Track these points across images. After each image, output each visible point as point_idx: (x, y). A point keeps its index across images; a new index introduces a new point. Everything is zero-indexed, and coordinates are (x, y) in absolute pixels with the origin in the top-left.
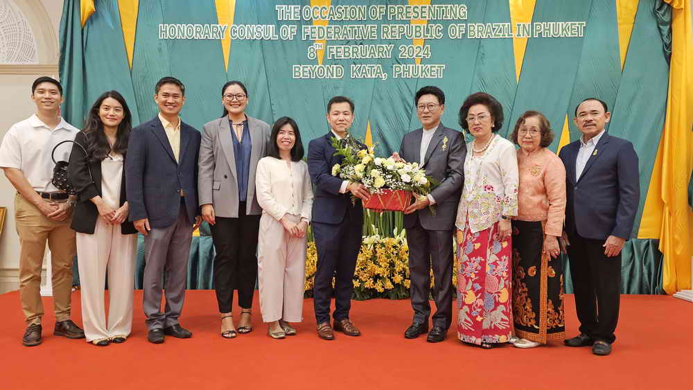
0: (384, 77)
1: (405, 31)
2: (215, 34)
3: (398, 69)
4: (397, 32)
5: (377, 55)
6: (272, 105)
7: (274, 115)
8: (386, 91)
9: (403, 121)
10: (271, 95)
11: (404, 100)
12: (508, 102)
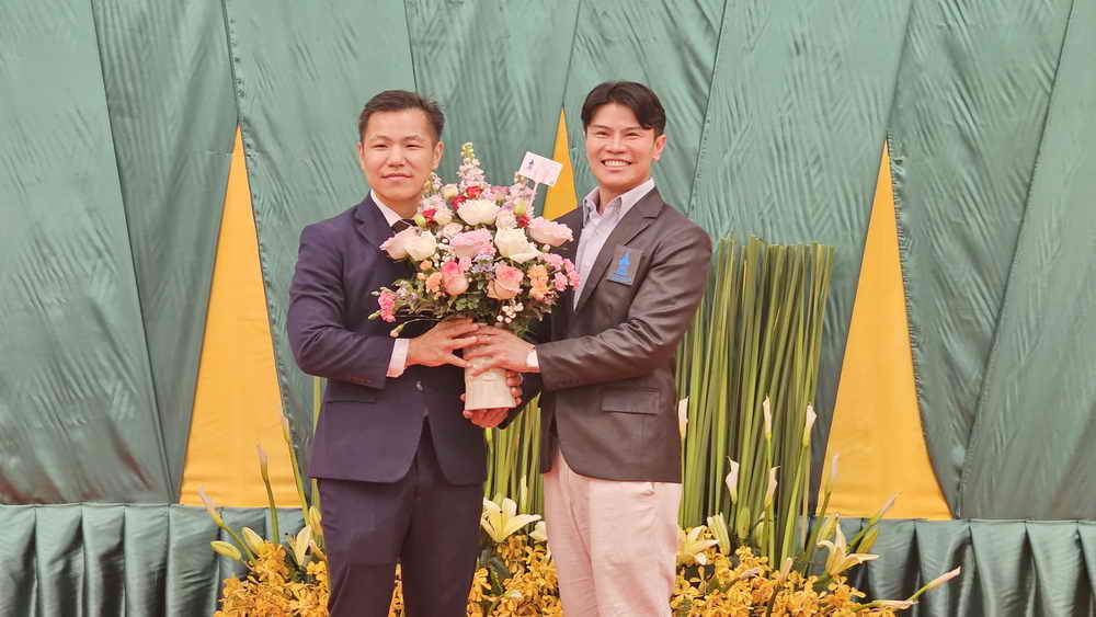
6: (235, 63)
7: (242, 95)
8: (622, 16)
9: (680, 118)
10: (232, 26)
11: (682, 45)
12: (1040, 54)
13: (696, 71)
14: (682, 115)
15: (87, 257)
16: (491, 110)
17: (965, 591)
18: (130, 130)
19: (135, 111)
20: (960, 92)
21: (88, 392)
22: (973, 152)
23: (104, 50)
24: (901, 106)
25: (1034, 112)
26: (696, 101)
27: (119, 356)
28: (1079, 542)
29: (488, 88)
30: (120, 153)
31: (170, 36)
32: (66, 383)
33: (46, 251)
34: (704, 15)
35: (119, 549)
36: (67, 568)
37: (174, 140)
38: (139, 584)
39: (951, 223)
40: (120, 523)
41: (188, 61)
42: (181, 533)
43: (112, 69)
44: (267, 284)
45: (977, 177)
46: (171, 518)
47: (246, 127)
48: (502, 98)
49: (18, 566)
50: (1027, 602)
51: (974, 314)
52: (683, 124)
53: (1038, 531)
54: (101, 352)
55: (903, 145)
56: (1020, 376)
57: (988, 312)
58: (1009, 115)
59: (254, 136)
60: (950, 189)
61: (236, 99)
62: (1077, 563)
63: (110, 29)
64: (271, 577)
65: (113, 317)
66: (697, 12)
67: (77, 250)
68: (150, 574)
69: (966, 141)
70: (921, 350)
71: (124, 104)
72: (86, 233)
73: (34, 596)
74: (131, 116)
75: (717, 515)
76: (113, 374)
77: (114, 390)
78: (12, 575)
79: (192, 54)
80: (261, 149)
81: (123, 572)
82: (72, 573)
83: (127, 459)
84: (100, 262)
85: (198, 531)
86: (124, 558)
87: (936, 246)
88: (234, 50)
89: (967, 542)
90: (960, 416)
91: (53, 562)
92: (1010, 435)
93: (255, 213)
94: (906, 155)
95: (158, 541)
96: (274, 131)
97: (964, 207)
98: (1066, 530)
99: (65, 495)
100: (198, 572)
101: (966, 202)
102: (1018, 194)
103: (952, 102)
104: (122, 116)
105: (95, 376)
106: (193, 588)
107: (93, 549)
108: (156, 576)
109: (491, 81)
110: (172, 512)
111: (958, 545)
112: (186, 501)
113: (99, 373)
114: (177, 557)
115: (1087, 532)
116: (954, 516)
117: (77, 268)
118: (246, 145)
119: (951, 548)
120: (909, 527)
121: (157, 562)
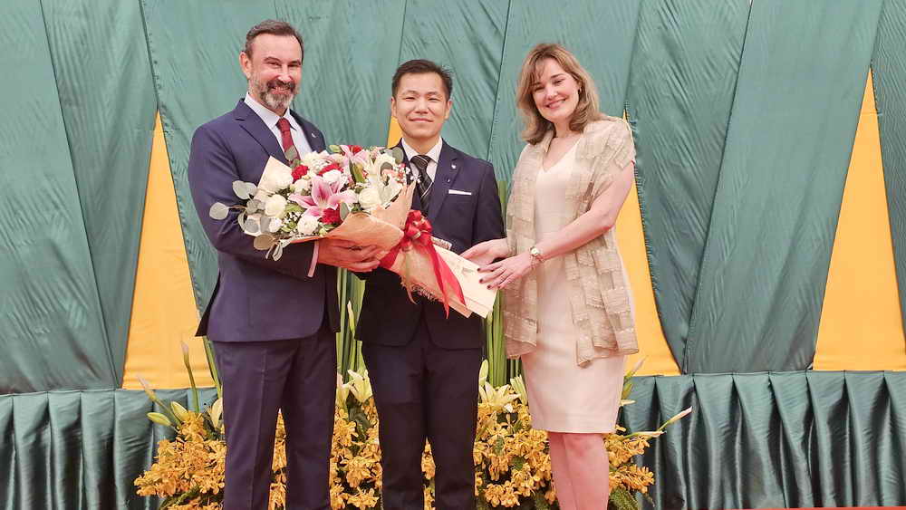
6: (154, 66)
7: (160, 88)
8: (435, 25)
9: (478, 97)
10: (151, 38)
11: (478, 45)
12: (729, 44)
13: (489, 64)
14: (480, 94)
15: (47, 209)
16: (344, 95)
17: (692, 425)
18: (76, 115)
19: (80, 102)
20: (675, 73)
21: (50, 308)
22: (685, 114)
23: (55, 57)
24: (634, 84)
25: (727, 84)
26: (489, 84)
27: (74, 281)
28: (771, 387)
29: (341, 79)
30: (70, 131)
31: (104, 47)
32: (34, 302)
33: (16, 206)
34: (493, 23)
35: (77, 424)
37: (110, 122)
38: (93, 449)
39: (672, 164)
40: (77, 405)
41: (119, 65)
42: (122, 410)
43: (62, 71)
44: (184, 225)
45: (688, 131)
46: (116, 400)
47: (163, 110)
48: (351, 86)
50: (736, 431)
51: (691, 229)
52: (480, 101)
53: (740, 380)
54: (59, 281)
55: (637, 112)
56: (724, 273)
57: (700, 227)
58: (709, 88)
59: (171, 118)
60: (670, 141)
61: (156, 91)
62: (770, 401)
63: (60, 43)
64: (194, 438)
65: (69, 253)
66: (489, 22)
67: (40, 205)
68: (101, 441)
69: (680, 106)
70: (655, 256)
71: (72, 98)
72: (45, 191)
73: (13, 462)
74: (77, 104)
75: (517, 378)
76: (69, 295)
77: (70, 306)
79: (121, 59)
80: (178, 129)
81: (81, 441)
82: (43, 443)
83: (82, 357)
84: (57, 214)
85: (135, 409)
86: (82, 431)
87: (662, 182)
88: (152, 55)
89: (693, 390)
90: (683, 300)
91: (27, 436)
92: (719, 314)
93: (173, 174)
94: (639, 119)
95: (108, 415)
96: (185, 113)
97: (680, 153)
98: (761, 380)
99: (35, 386)
100: (137, 438)
101: (682, 151)
102: (717, 142)
103: (670, 81)
104: (70, 105)
105: (55, 297)
106: (134, 450)
107: (57, 424)
108: (106, 443)
109: (343, 75)
110: (116, 394)
111: (686, 392)
112: (126, 386)
113: (58, 293)
114: (121, 427)
115: (776, 380)
116: (683, 372)
117: (40, 219)
118: (164, 125)
119: (682, 395)
120: (651, 381)
121: (106, 432)
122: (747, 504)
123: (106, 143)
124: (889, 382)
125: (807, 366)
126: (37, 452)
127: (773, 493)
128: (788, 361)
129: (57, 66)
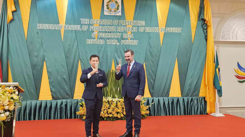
0: (118, 44)
1: (125, 29)
2: (58, 28)
3: (123, 41)
4: (122, 29)
5: (116, 36)
6: (79, 53)
10: (79, 49)
12: (158, 53)
15: (63, 73)
16: (106, 58)
18: (68, 60)
20: (151, 56)
21: (63, 87)
24: (146, 58)
25: (158, 58)
27: (67, 83)
28: (163, 99)
30: (67, 62)
31: (72, 50)
32: (61, 87)
33: (58, 72)
35: (67, 104)
36: (61, 106)
37: (73, 61)
39: (151, 69)
40: (67, 101)
41: (74, 53)
42: (73, 102)
45: (153, 64)
47: (80, 59)
49: (55, 106)
50: (159, 105)
53: (159, 98)
54: (64, 83)
55: (146, 61)
56: (157, 83)
57: (154, 77)
58: (156, 59)
60: (150, 66)
61: (79, 57)
62: (163, 101)
63: (65, 49)
65: (66, 79)
68: (70, 107)
70: (148, 81)
72: (63, 71)
73: (57, 109)
74: (68, 58)
76: (66, 85)
77: (66, 87)
78: (55, 107)
80: (82, 61)
81: (67, 106)
83: (68, 94)
85: (75, 102)
87: (149, 71)
89: (153, 99)
90: (152, 87)
91: (59, 106)
92: (157, 89)
93: (82, 68)
95: (71, 103)
96: (83, 60)
97: (152, 67)
99: (61, 98)
100: (75, 106)
102: (157, 66)
103: (151, 58)
106: (75, 108)
107: (64, 104)
109: (106, 55)
110: (72, 100)
112: (74, 99)
113: (64, 85)
114: (73, 105)
115: (164, 98)
116: (152, 97)
117: (62, 74)
118: (80, 61)
119: (152, 100)
120: (148, 98)
121: (71, 105)
122: (160, 115)
123: (72, 64)
124: (179, 99)
125: (168, 96)
126: (61, 108)
127: (164, 114)
128: (166, 96)
129: (65, 53)
